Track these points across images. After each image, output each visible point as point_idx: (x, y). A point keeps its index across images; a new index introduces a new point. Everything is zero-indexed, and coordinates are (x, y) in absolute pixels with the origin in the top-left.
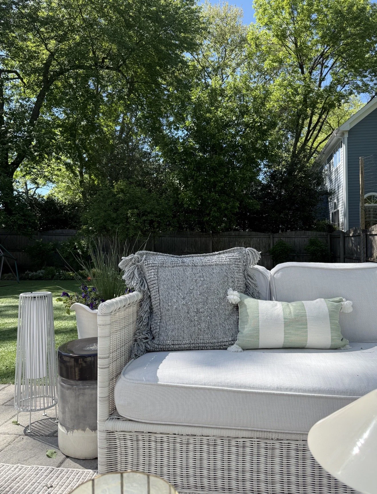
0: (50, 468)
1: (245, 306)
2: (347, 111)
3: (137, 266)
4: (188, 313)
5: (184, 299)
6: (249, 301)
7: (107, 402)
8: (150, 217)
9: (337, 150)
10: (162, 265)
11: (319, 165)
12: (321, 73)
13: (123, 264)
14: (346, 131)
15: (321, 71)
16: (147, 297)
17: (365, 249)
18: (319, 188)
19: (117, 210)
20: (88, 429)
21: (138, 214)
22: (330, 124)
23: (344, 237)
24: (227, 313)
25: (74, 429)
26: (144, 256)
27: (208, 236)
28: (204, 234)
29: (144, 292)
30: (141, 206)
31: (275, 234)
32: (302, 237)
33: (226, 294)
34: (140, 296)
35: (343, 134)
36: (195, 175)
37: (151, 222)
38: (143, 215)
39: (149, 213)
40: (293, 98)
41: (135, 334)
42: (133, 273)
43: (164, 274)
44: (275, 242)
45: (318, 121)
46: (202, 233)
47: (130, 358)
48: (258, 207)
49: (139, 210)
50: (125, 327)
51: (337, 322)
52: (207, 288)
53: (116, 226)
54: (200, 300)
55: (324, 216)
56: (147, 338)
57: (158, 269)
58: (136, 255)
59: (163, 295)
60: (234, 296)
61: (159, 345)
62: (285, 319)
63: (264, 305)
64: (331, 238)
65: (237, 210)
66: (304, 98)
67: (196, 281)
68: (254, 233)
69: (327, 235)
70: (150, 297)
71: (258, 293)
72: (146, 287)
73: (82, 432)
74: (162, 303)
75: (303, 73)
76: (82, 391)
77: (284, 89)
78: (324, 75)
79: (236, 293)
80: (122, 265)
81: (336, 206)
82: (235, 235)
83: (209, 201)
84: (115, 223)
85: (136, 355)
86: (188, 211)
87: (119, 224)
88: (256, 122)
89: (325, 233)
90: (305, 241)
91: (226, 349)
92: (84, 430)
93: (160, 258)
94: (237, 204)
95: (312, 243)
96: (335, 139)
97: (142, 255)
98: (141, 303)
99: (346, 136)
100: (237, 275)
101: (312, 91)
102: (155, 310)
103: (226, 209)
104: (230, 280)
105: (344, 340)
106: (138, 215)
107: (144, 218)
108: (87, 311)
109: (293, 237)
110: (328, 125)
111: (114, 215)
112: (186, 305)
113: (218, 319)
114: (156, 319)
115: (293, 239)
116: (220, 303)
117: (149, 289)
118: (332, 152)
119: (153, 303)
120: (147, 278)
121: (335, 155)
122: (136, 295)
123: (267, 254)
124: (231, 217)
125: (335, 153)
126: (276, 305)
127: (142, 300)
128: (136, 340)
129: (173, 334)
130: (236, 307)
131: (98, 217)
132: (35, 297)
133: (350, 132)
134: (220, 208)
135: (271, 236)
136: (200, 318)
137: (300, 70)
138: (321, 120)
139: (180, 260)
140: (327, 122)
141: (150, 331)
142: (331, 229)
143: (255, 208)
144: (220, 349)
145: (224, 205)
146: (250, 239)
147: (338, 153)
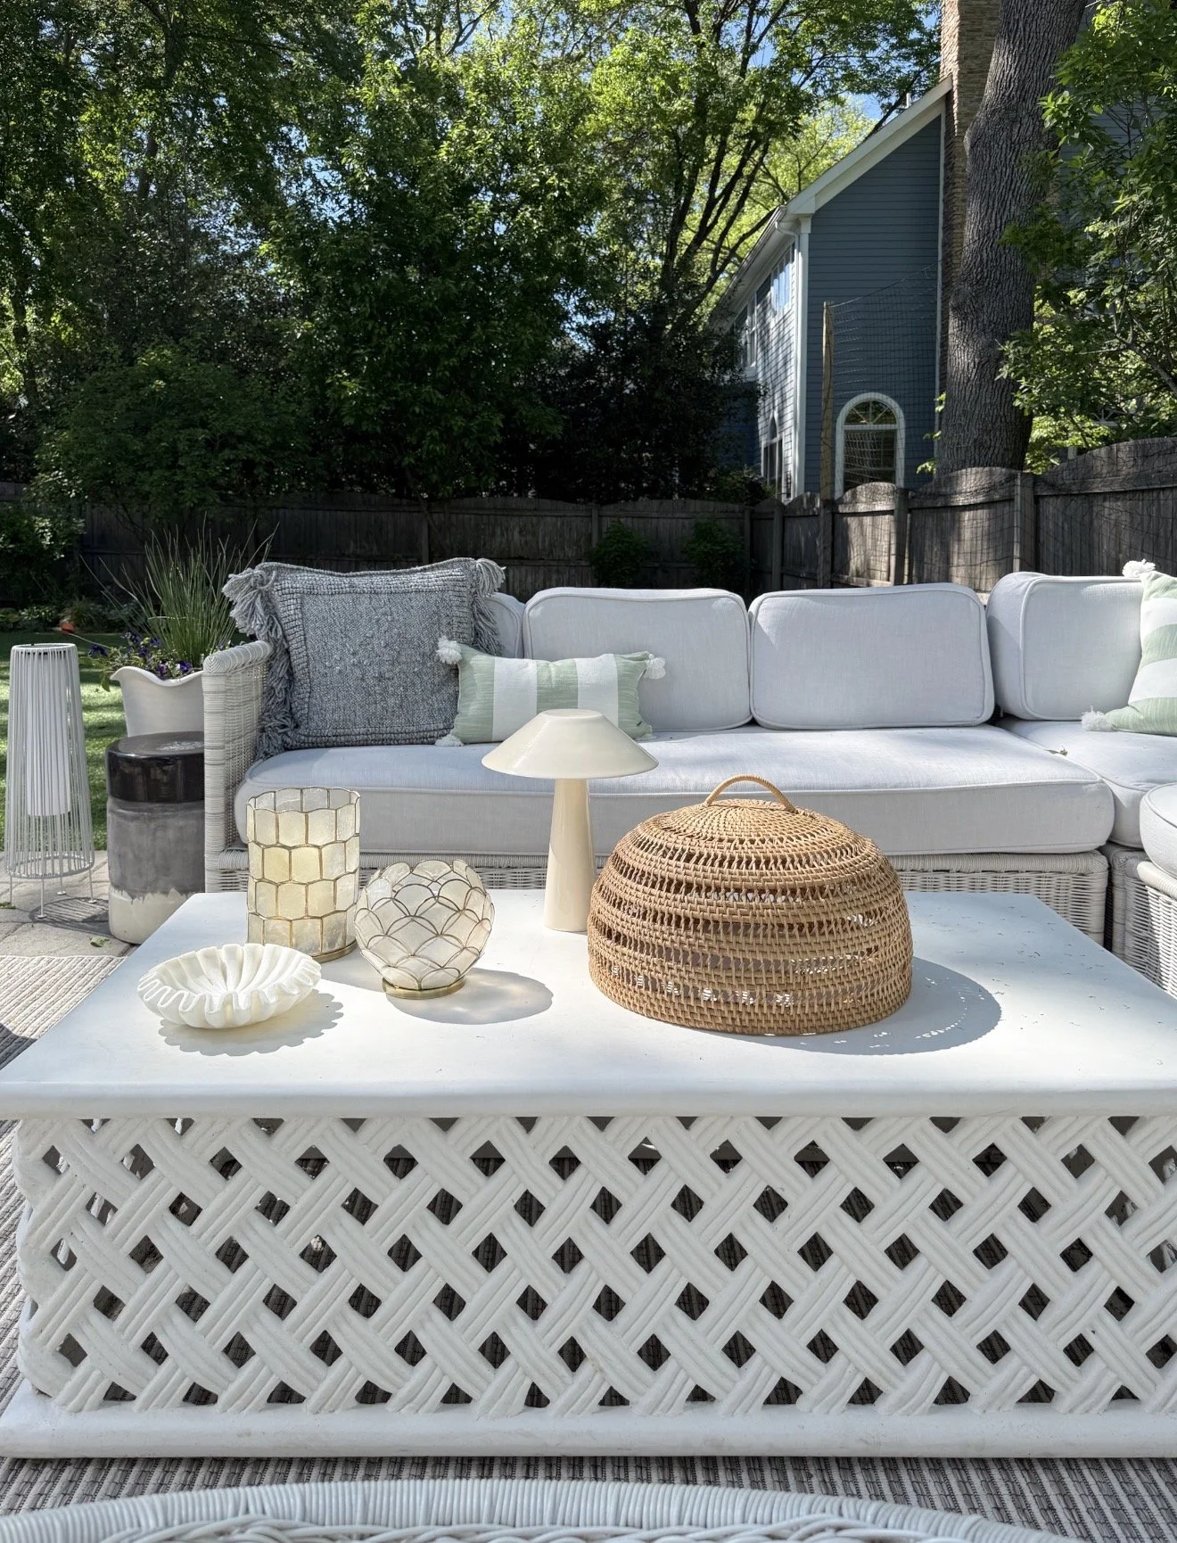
0: (106, 958)
1: (471, 667)
2: (825, 142)
3: (260, 591)
4: (362, 679)
5: (354, 654)
6: (480, 660)
7: (222, 822)
8: (245, 451)
9: (782, 270)
10: (311, 592)
11: (731, 309)
12: (749, 31)
13: (232, 588)
14: (806, 216)
15: (749, 26)
16: (282, 651)
17: (829, 551)
18: (727, 378)
19: (147, 429)
20: (173, 890)
21: (207, 441)
22: (776, 180)
23: (784, 519)
24: (437, 680)
25: (145, 892)
26: (274, 573)
27: (417, 509)
28: (405, 501)
29: (275, 641)
30: (217, 419)
31: (604, 508)
32: (677, 515)
33: (435, 646)
34: (269, 649)
35: (797, 222)
36: (376, 331)
37: (248, 466)
38: (223, 446)
39: (240, 439)
40: (663, 106)
41: (261, 719)
42: (253, 604)
43: (315, 608)
44: (604, 530)
45: (739, 174)
46: (397, 501)
47: (255, 758)
48: (558, 430)
49: (210, 429)
50: (245, 703)
51: (632, 694)
52: (399, 635)
53: (143, 475)
54: (386, 657)
55: (737, 458)
56: (284, 726)
57: (302, 598)
58: (257, 571)
59: (314, 648)
60: (449, 650)
61: (308, 736)
62: (539, 688)
63: (502, 665)
64: (752, 520)
65: (499, 438)
66: (697, 102)
67: (378, 621)
68: (547, 503)
69: (743, 512)
70: (287, 652)
71: (499, 645)
72: (280, 633)
73: (162, 897)
74: (312, 663)
75: (696, 28)
76: (160, 822)
77: (639, 77)
78: (757, 33)
79: (454, 644)
80: (229, 590)
81: (774, 429)
82: (495, 509)
83: (417, 410)
84: (143, 468)
85: (266, 754)
86: (353, 436)
87: (151, 470)
88: (550, 188)
89: (737, 507)
90: (684, 527)
91: (433, 743)
92: (166, 892)
93: (305, 577)
94: (498, 421)
95: (703, 533)
96: (776, 236)
97: (268, 571)
98: (270, 663)
99: (806, 229)
100: (456, 612)
101: (720, 84)
102: (299, 674)
103: (466, 432)
104: (444, 621)
105: (643, 725)
106: (209, 444)
107: (227, 454)
108: (152, 683)
109: (654, 515)
110: (770, 181)
111: (137, 446)
112: (359, 665)
113: (419, 691)
114: (302, 691)
115: (654, 521)
116: (424, 664)
117: (285, 637)
118: (770, 271)
119: (295, 663)
120: (282, 615)
121: (776, 281)
122: (261, 647)
123: (583, 563)
124: (481, 455)
125: (776, 276)
126: (527, 665)
127: (272, 657)
128: (263, 730)
129: (336, 717)
130: (454, 671)
131: (91, 451)
132: (45, 654)
133: (818, 218)
134: (449, 429)
135: (595, 514)
136: (385, 689)
137: (686, 19)
138: (747, 170)
139: (346, 580)
140: (767, 174)
141: (291, 714)
142: (757, 493)
143: (548, 434)
144: (423, 743)
145: (458, 422)
146: (535, 520)
147: (782, 275)
